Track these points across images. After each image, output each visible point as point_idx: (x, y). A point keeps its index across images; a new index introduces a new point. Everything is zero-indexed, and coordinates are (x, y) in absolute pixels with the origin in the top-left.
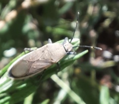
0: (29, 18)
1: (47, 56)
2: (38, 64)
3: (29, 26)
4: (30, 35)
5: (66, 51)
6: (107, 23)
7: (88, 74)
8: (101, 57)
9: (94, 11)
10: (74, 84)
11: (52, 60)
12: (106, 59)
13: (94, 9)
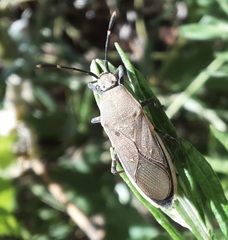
0: (64, 162)
1: (128, 126)
2: (143, 144)
3: (77, 161)
4: (93, 160)
5: (117, 85)
6: (73, 33)
7: (158, 64)
8: (130, 44)
9: (53, 54)
10: (175, 87)
11: (135, 115)
12: (134, 35)
13: (49, 53)
